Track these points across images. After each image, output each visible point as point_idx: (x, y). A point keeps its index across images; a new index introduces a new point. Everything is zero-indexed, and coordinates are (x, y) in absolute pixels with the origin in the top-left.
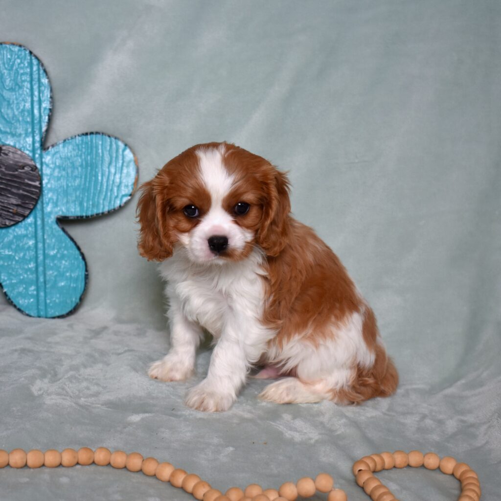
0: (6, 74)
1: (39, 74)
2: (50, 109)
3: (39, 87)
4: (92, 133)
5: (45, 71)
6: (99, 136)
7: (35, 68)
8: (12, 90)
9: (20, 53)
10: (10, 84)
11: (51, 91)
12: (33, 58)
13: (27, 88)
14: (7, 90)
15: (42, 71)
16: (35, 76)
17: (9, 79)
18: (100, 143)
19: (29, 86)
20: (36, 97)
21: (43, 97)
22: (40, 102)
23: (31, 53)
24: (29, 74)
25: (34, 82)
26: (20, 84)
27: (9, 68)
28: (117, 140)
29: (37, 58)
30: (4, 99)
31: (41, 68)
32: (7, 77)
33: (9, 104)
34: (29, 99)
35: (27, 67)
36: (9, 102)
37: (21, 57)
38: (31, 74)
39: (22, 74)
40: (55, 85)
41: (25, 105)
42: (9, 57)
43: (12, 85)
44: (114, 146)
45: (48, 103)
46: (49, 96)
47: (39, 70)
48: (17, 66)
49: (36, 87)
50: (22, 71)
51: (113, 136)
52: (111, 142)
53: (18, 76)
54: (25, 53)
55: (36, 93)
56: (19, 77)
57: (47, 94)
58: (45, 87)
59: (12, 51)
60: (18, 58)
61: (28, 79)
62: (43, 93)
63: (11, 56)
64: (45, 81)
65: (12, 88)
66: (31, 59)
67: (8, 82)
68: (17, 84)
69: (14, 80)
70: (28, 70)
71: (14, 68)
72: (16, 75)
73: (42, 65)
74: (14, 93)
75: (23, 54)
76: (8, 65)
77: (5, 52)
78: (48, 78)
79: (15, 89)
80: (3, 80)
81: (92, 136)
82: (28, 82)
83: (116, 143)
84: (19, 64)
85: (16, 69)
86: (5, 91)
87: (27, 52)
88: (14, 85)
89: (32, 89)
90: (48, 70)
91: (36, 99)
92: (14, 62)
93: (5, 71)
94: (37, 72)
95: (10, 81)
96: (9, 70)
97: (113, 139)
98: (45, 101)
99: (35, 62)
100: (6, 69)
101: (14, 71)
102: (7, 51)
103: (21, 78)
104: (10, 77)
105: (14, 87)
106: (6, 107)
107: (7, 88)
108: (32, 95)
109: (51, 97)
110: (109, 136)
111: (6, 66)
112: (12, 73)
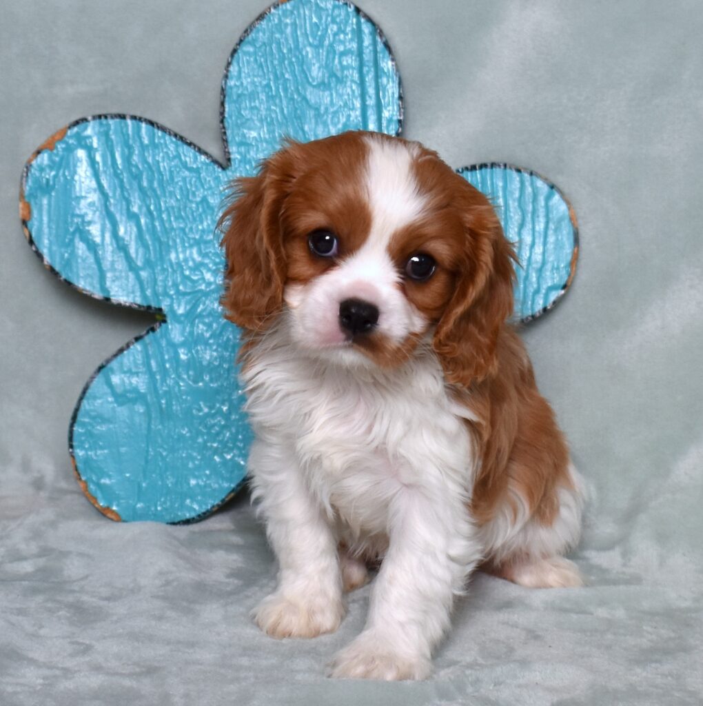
0: (310, 56)
1: (375, 52)
2: (400, 121)
3: (377, 77)
4: (483, 166)
5: (387, 46)
6: (498, 171)
7: (367, 41)
8: (324, 85)
9: (336, 12)
10: (320, 74)
11: (400, 84)
12: (363, 20)
13: (353, 81)
14: (314, 87)
15: (380, 46)
16: (368, 55)
17: (317, 65)
18: (501, 184)
19: (356, 76)
20: (370, 97)
21: (384, 98)
22: (379, 108)
23: (358, 10)
24: (356, 53)
25: (365, 69)
26: (339, 74)
27: (316, 43)
28: (534, 178)
29: (369, 20)
30: (310, 106)
31: (378, 39)
32: (314, 61)
33: (318, 115)
34: (358, 104)
35: (352, 40)
36: (317, 109)
37: (338, 20)
38: (360, 53)
39: (342, 54)
40: (406, 73)
41: (349, 116)
42: (315, 20)
43: (324, 75)
44: (529, 190)
45: (396, 108)
46: (396, 95)
47: (375, 44)
48: (331, 39)
49: (369, 78)
50: (342, 48)
51: (526, 169)
52: (522, 182)
53: (334, 58)
54: (347, 10)
55: (371, 91)
56: (336, 61)
57: (392, 89)
58: (388, 77)
59: (321, 8)
60: (333, 21)
61: (355, 64)
62: (385, 90)
63: (320, 18)
64: (387, 65)
65: (323, 83)
66: (359, 24)
67: (316, 72)
68: (333, 74)
69: (327, 66)
70: (355, 45)
71: (327, 43)
72: (331, 56)
73: (381, 34)
74: (327, 93)
75: (343, 13)
76: (314, 38)
77: (307, 12)
78: (393, 60)
79: (329, 83)
80: (305, 68)
81: (483, 170)
82: (353, 68)
83: (532, 184)
84: (335, 35)
85: (331, 45)
86: (309, 89)
87: (351, 9)
88: (326, 75)
89: (362, 84)
90: (391, 44)
91: (371, 102)
92: (326, 29)
93: (308, 49)
94: (371, 48)
95: (319, 68)
96: (317, 47)
97: (526, 176)
98: (389, 105)
99: (366, 28)
100: (310, 45)
101: (325, 49)
102: (310, 10)
103: (340, 62)
104: (318, 61)
105: (326, 80)
106: (313, 121)
107: (315, 83)
108: (363, 96)
109: (401, 98)
110: (519, 171)
111: (311, 40)
112: (323, 52)
